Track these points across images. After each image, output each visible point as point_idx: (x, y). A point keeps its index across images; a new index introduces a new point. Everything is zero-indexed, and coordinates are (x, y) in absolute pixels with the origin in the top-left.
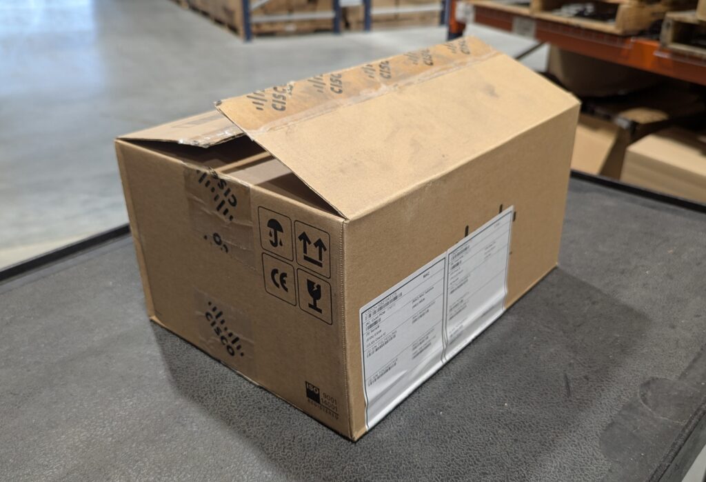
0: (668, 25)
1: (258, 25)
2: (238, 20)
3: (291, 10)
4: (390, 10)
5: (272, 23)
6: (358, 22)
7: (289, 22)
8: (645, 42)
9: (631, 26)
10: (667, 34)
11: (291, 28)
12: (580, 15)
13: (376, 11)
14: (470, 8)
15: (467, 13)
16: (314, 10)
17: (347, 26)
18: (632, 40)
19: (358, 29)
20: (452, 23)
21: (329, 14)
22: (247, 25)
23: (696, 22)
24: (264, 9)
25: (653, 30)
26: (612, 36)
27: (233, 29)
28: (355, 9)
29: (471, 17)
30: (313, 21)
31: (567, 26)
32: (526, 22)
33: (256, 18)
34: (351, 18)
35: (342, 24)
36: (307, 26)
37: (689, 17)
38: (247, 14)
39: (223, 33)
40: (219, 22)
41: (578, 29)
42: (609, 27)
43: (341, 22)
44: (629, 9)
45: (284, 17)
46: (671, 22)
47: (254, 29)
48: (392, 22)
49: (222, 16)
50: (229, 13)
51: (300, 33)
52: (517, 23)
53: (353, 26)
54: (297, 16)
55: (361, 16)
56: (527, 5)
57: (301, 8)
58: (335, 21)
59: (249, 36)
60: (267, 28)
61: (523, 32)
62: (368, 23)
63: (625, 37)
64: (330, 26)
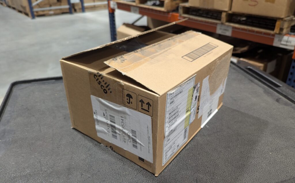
0: (181, 8)
1: (37, 12)
2: (28, 10)
3: (51, 6)
4: (92, 4)
5: (43, 11)
6: (80, 9)
7: (51, 10)
8: (175, 14)
9: (170, 8)
10: (181, 11)
11: (52, 12)
12: (154, 5)
13: (86, 5)
14: (115, 3)
15: (114, 5)
16: (60, 5)
17: (75, 10)
18: (171, 14)
19: (80, 12)
20: (110, 9)
21: (67, 7)
22: (32, 13)
23: (189, 7)
24: (39, 5)
25: (176, 10)
26: (163, 12)
27: (27, 14)
28: (77, 4)
29: (116, 7)
30: (60, 9)
31: (148, 9)
32: (135, 8)
33: (35, 10)
34: (76, 8)
35: (73, 10)
36: (58, 12)
37: (187, 5)
38: (31, 8)
39: (22, 16)
40: (20, 12)
41: (152, 10)
42: (162, 9)
43: (72, 9)
44: (168, 3)
45: (48, 8)
46: (181, 7)
47: (35, 14)
48: (93, 8)
49: (21, 9)
50: (24, 8)
51: (56, 14)
52: (132, 8)
53: (78, 10)
54: (53, 8)
55: (80, 6)
56: (134, 2)
57: (55, 4)
58: (70, 9)
59: (33, 17)
60: (42, 13)
61: (135, 12)
62: (83, 9)
63: (168, 12)
64: (68, 11)
